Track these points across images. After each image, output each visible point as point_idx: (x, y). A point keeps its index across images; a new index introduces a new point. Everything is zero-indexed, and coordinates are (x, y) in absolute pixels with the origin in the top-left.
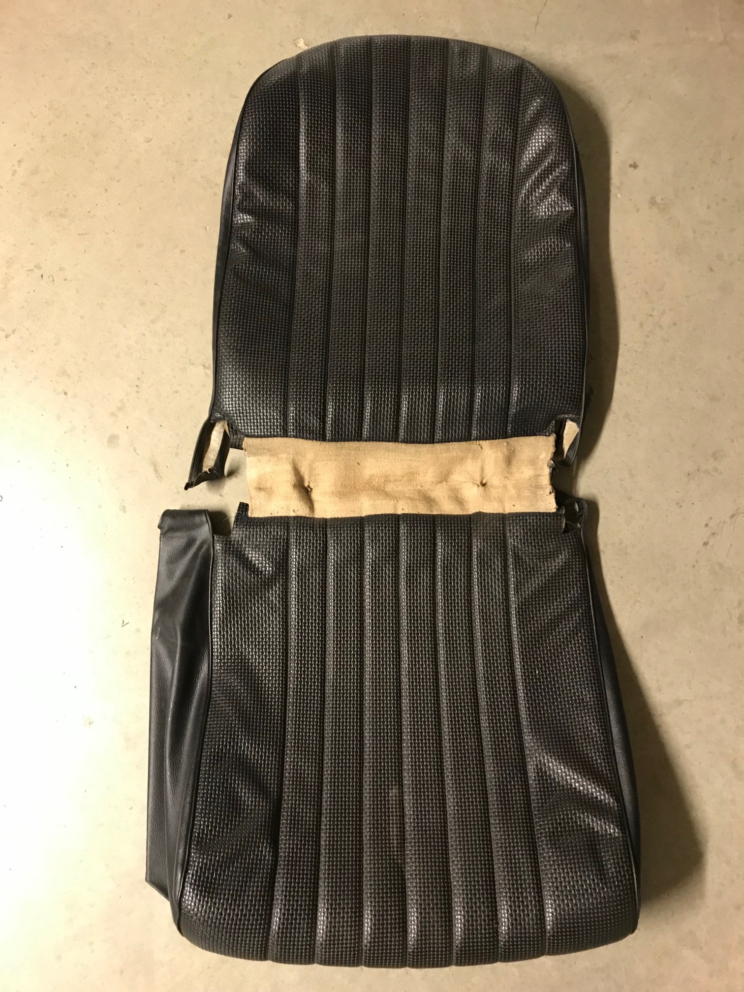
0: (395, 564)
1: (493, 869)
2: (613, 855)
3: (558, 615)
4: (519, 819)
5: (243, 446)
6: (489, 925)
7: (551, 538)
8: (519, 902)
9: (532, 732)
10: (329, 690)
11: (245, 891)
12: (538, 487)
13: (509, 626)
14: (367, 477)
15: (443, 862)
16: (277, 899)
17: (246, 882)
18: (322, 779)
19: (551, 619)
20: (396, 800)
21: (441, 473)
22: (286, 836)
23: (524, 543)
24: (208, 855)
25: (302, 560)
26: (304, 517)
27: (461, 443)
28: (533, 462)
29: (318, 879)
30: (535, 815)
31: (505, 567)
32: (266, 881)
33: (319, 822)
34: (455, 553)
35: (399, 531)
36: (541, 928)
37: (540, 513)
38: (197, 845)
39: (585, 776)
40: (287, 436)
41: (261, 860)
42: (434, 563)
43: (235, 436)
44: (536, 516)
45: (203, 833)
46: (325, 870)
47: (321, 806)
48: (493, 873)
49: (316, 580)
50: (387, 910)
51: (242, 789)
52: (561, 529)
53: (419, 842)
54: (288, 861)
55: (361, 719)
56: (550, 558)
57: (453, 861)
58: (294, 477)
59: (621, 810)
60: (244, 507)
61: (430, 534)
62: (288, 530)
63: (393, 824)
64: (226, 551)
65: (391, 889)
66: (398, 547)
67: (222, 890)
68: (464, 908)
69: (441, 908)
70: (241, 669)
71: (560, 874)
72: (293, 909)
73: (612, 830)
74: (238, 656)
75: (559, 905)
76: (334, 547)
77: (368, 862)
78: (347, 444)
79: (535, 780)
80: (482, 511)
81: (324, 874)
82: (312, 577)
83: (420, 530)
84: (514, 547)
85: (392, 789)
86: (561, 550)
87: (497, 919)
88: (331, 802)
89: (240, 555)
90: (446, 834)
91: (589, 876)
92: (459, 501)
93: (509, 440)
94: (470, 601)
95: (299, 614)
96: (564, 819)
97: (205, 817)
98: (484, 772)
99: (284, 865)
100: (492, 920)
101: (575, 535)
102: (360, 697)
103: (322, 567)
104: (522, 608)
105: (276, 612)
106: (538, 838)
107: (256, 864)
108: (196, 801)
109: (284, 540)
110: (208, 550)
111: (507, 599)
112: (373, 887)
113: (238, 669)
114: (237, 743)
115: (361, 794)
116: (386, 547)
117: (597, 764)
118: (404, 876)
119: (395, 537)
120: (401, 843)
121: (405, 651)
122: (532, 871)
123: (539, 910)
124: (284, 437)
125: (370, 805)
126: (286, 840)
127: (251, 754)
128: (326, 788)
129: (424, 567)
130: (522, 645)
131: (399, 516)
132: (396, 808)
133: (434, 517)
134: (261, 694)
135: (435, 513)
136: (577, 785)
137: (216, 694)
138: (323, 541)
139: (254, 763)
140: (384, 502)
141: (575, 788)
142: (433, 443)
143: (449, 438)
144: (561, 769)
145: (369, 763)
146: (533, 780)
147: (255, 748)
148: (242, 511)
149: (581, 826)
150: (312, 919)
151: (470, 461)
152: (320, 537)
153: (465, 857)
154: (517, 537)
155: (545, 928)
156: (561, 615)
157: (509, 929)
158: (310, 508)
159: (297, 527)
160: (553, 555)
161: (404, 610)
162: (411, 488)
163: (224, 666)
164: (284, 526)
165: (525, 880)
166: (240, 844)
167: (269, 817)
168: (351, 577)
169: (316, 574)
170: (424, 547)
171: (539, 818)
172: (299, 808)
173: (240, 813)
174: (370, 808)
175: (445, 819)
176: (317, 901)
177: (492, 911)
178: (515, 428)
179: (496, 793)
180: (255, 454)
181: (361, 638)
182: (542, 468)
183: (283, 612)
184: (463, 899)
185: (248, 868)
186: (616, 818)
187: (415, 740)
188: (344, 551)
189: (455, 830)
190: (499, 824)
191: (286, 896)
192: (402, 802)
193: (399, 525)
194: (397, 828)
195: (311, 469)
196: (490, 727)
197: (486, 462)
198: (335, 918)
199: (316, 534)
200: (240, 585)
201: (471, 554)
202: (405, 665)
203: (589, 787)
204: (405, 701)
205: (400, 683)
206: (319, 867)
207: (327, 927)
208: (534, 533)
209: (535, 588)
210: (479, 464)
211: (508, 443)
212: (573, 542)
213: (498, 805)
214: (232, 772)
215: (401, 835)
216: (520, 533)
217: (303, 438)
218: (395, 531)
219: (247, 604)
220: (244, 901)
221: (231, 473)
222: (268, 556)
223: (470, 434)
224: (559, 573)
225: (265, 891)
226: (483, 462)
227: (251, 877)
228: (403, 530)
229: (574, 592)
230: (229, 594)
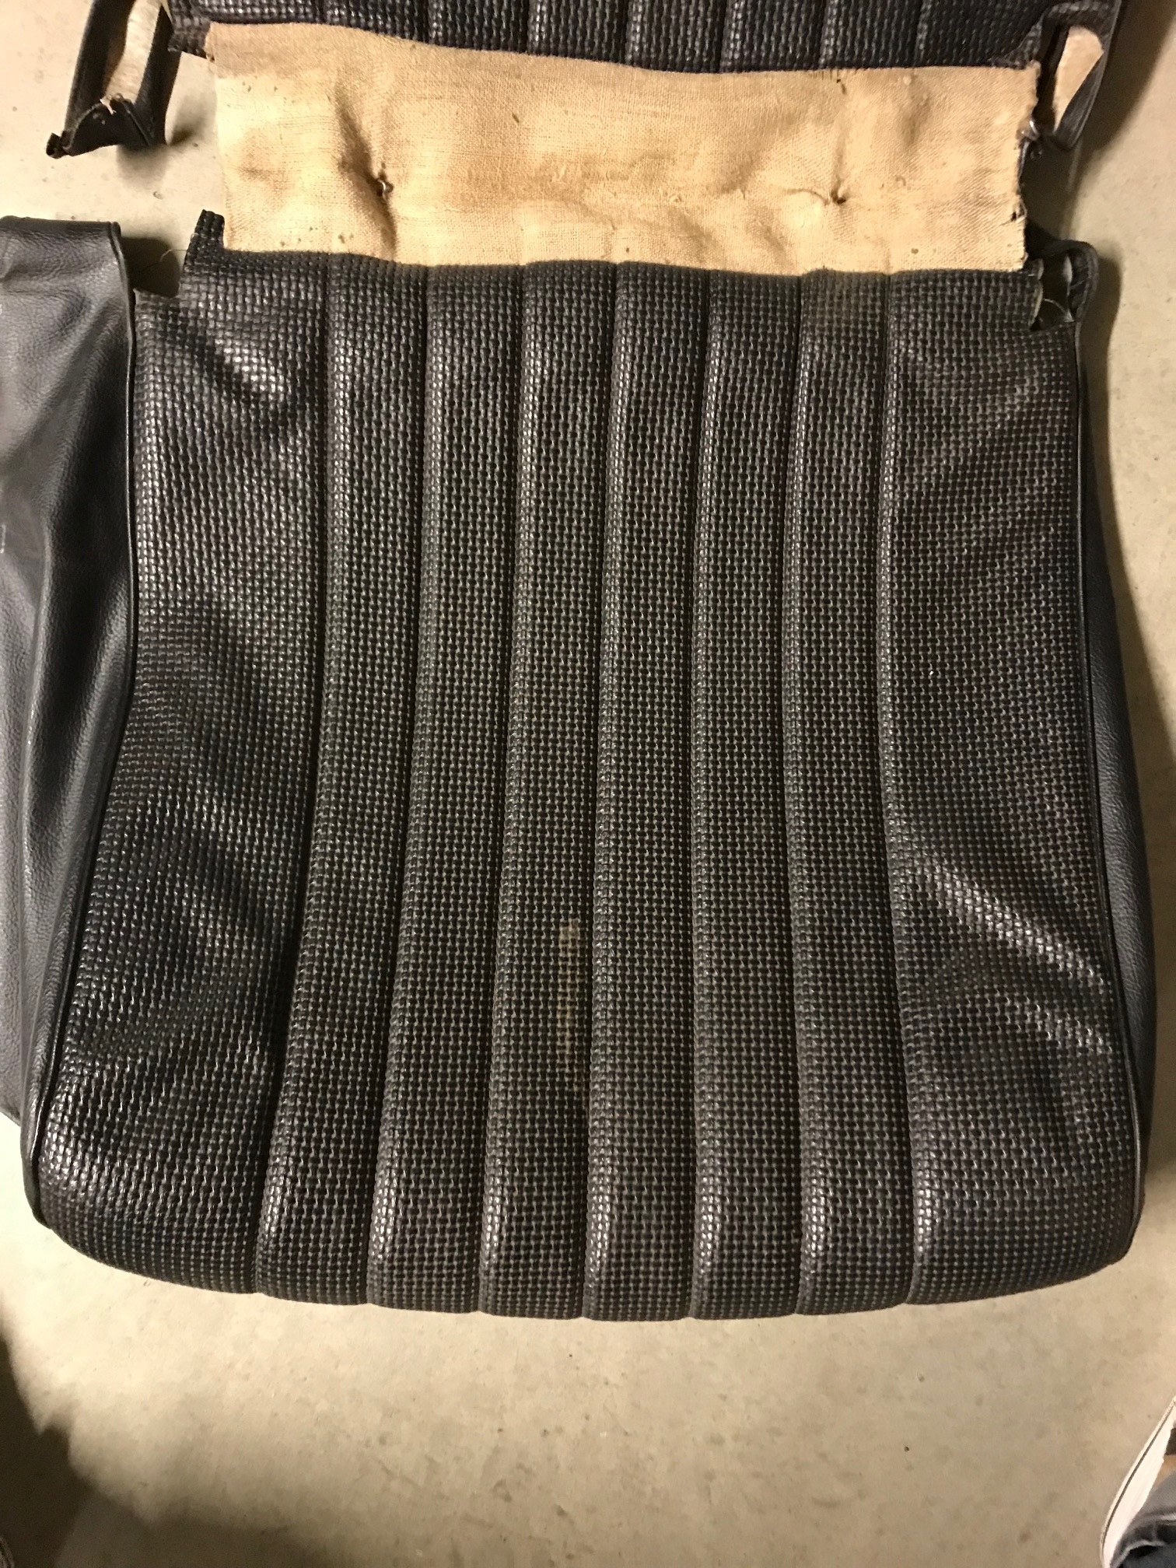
0: (600, 393)
1: (797, 1114)
2: (1088, 1095)
3: (995, 540)
4: (864, 1006)
5: (206, 48)
6: (780, 1238)
7: (1002, 342)
8: (854, 1191)
9: (907, 811)
10: (424, 696)
11: (196, 1146)
12: (983, 202)
13: (872, 562)
14: (537, 162)
15: (678, 1095)
16: (276, 1165)
17: (200, 1125)
18: (400, 897)
19: (978, 548)
20: (574, 951)
21: (733, 156)
22: (303, 1023)
23: (933, 351)
24: (104, 1061)
25: (362, 370)
26: (370, 258)
27: (792, 73)
28: (976, 135)
29: (378, 1124)
30: (904, 997)
31: (878, 412)
32: (249, 1125)
33: (388, 993)
34: (753, 371)
35: (613, 306)
36: (903, 1250)
37: (980, 273)
38: (78, 1038)
39: (1031, 915)
40: (323, 21)
41: (239, 1076)
42: (700, 398)
43: (187, 21)
44: (971, 281)
45: (96, 1009)
46: (397, 1102)
47: (394, 958)
48: (797, 1124)
49: (397, 425)
50: (540, 1199)
51: (198, 911)
52: (1028, 317)
53: (623, 1047)
54: (307, 1081)
55: (501, 766)
56: (993, 393)
57: (703, 1093)
58: (341, 140)
59: (1114, 996)
60: (211, 224)
61: (695, 316)
62: (324, 287)
63: (564, 1003)
64: (164, 333)
65: (551, 1150)
66: (611, 348)
67: (137, 1141)
68: (723, 1198)
69: (669, 1198)
70: (208, 635)
71: (957, 1133)
72: (312, 1190)
73: (1091, 1040)
74: (201, 603)
75: (951, 1203)
76: (444, 339)
77: (502, 1087)
78: (485, 55)
79: (907, 920)
80: (830, 266)
81: (394, 1112)
82: (388, 416)
83: (670, 305)
84: (906, 360)
85: (566, 924)
86: (1022, 373)
87: (799, 1226)
88: (418, 948)
89: (202, 347)
90: (689, 1032)
91: (1028, 1141)
92: (773, 239)
93: (917, 71)
94: (781, 497)
95: (356, 508)
96: (974, 1011)
97: (101, 973)
98: (787, 896)
99: (297, 1089)
100: (789, 1228)
101: (1060, 336)
102: (500, 715)
103: (414, 393)
104: (909, 519)
105: (295, 500)
106: (909, 1050)
107: (227, 1086)
108: (81, 934)
109: (314, 312)
110: (120, 329)
111: (874, 496)
112: (509, 1145)
113: (199, 634)
114: (192, 805)
115: (492, 934)
116: (578, 346)
117: (1060, 889)
118: (586, 1122)
119: (604, 321)
120: (580, 1048)
121: (612, 613)
122: (890, 1124)
123: (902, 1212)
124: (313, 22)
125: (512, 958)
126: (304, 1032)
127: (226, 833)
128: (409, 919)
129: (672, 404)
130: (900, 609)
131: (615, 268)
132: (573, 968)
133: (705, 278)
134: (257, 696)
135: (710, 266)
136: (1009, 934)
137: (144, 690)
138: (416, 322)
139: (232, 854)
140: (579, 227)
141: (1004, 943)
142: (717, 71)
143: (759, 57)
144: (973, 898)
145: (515, 863)
146: (902, 921)
147: (236, 820)
148: (209, 233)
149: (1013, 1027)
150: (359, 1212)
151: (810, 126)
152: (408, 312)
153: (731, 1085)
154: (916, 333)
155: (911, 1249)
156: (1004, 539)
157: (826, 1248)
158: (384, 232)
159: (349, 280)
160: (1001, 384)
161: (616, 513)
162: (652, 201)
163: (166, 625)
164: (315, 277)
165: (872, 1143)
166: (187, 1039)
167: (263, 980)
168: (486, 422)
169: (397, 408)
170: (677, 350)
171: (914, 1005)
172: (340, 960)
173: (191, 967)
174: (511, 966)
175: (689, 997)
176: (374, 1171)
177: (789, 1209)
178: (937, 38)
179: (813, 944)
180: (237, 70)
181: (506, 576)
182: (996, 153)
183: (313, 501)
184: (723, 1179)
185: (206, 1094)
186: (1101, 1012)
187: (625, 817)
188: (470, 350)
189: (712, 1022)
190: (817, 1014)
191: (297, 1159)
192: (587, 953)
193: (614, 289)
194: (573, 1012)
195: (390, 125)
196: (806, 795)
197: (852, 135)
198: (415, 1211)
199: (399, 303)
200: (202, 425)
201: (795, 375)
202: (611, 644)
203: (1039, 941)
204: (607, 730)
205: (598, 687)
206: (381, 1096)
207: (395, 1231)
208: (959, 325)
209: (947, 468)
210: (833, 136)
211: (914, 77)
212: (1056, 353)
213: (816, 971)
214: (175, 870)
215: (581, 1030)
216: (925, 324)
217: (366, 28)
218: (604, 304)
219: (224, 478)
220: (192, 1167)
221: (184, 136)
222: (277, 357)
223: (816, 50)
224: (1010, 431)
225: (245, 1146)
226: (844, 132)
227: (212, 1115)
228: (624, 303)
229: (1042, 483)
230: (176, 449)
